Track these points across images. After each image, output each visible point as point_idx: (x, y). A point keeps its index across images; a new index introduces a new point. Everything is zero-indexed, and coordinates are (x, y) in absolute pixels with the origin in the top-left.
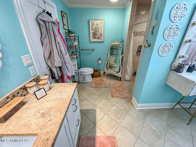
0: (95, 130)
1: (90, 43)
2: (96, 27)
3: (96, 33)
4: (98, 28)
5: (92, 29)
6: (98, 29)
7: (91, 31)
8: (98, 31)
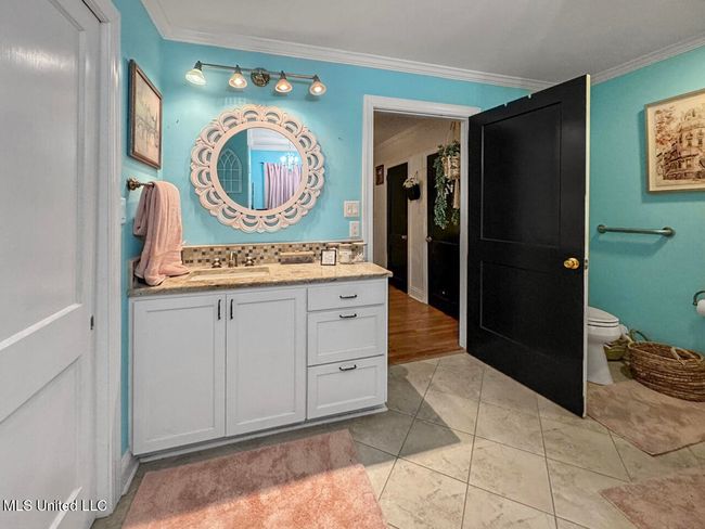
0: (383, 461)
1: (645, 201)
2: (684, 126)
3: (684, 154)
4: (696, 127)
5: (657, 141)
6: (695, 132)
7: (653, 150)
8: (695, 142)
